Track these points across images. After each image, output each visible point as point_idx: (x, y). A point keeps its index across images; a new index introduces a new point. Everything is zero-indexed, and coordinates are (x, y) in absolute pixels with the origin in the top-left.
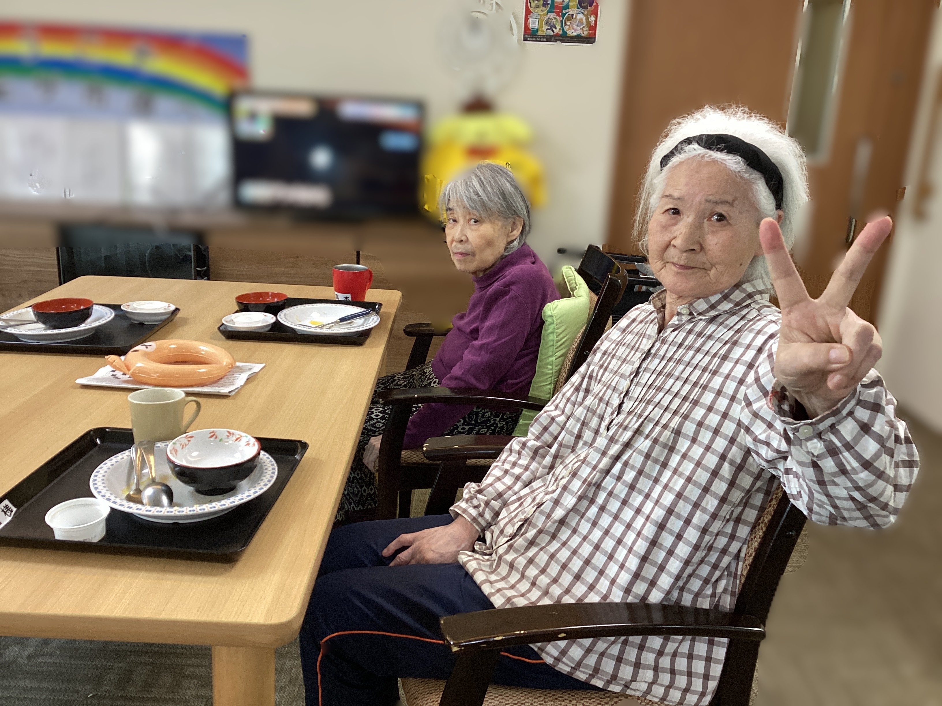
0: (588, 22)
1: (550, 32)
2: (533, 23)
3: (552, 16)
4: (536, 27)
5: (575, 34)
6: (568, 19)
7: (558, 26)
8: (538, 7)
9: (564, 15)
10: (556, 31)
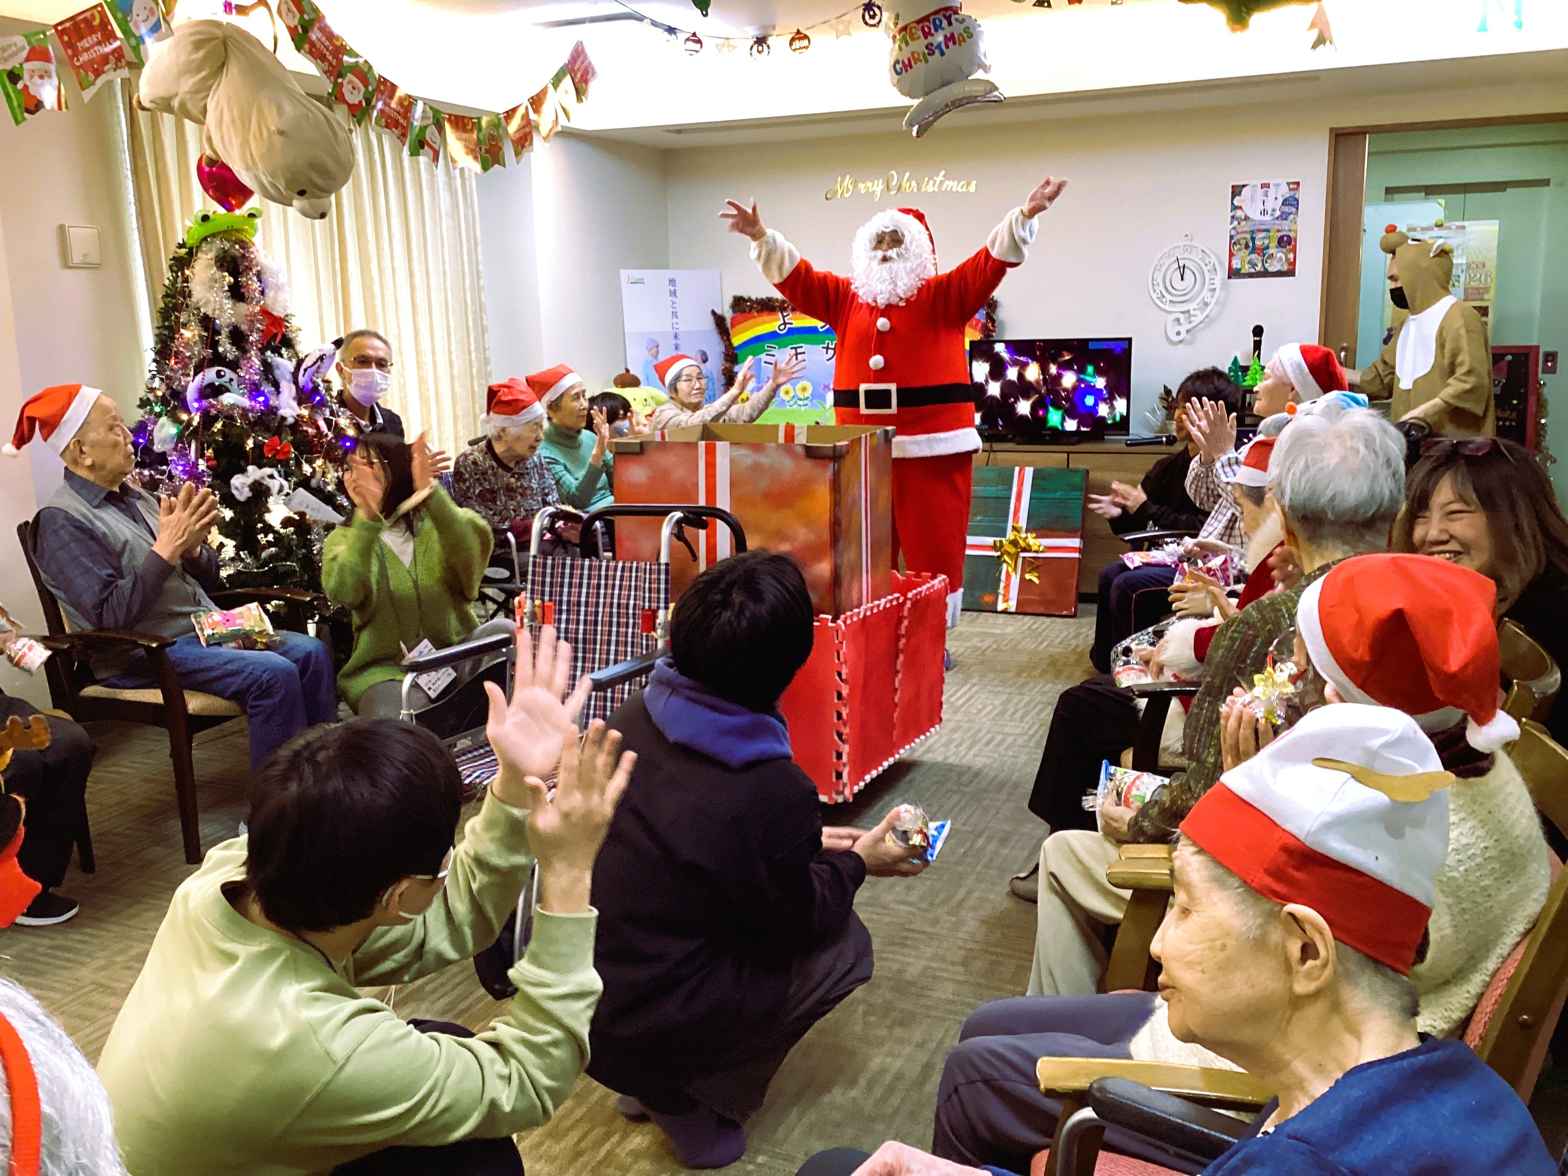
0: (1287, 259)
1: (1253, 270)
2: (1236, 264)
3: (1254, 256)
4: (1239, 266)
5: (1275, 270)
6: (1269, 258)
7: (1260, 265)
8: (1240, 250)
9: (1264, 255)
10: (1258, 269)
